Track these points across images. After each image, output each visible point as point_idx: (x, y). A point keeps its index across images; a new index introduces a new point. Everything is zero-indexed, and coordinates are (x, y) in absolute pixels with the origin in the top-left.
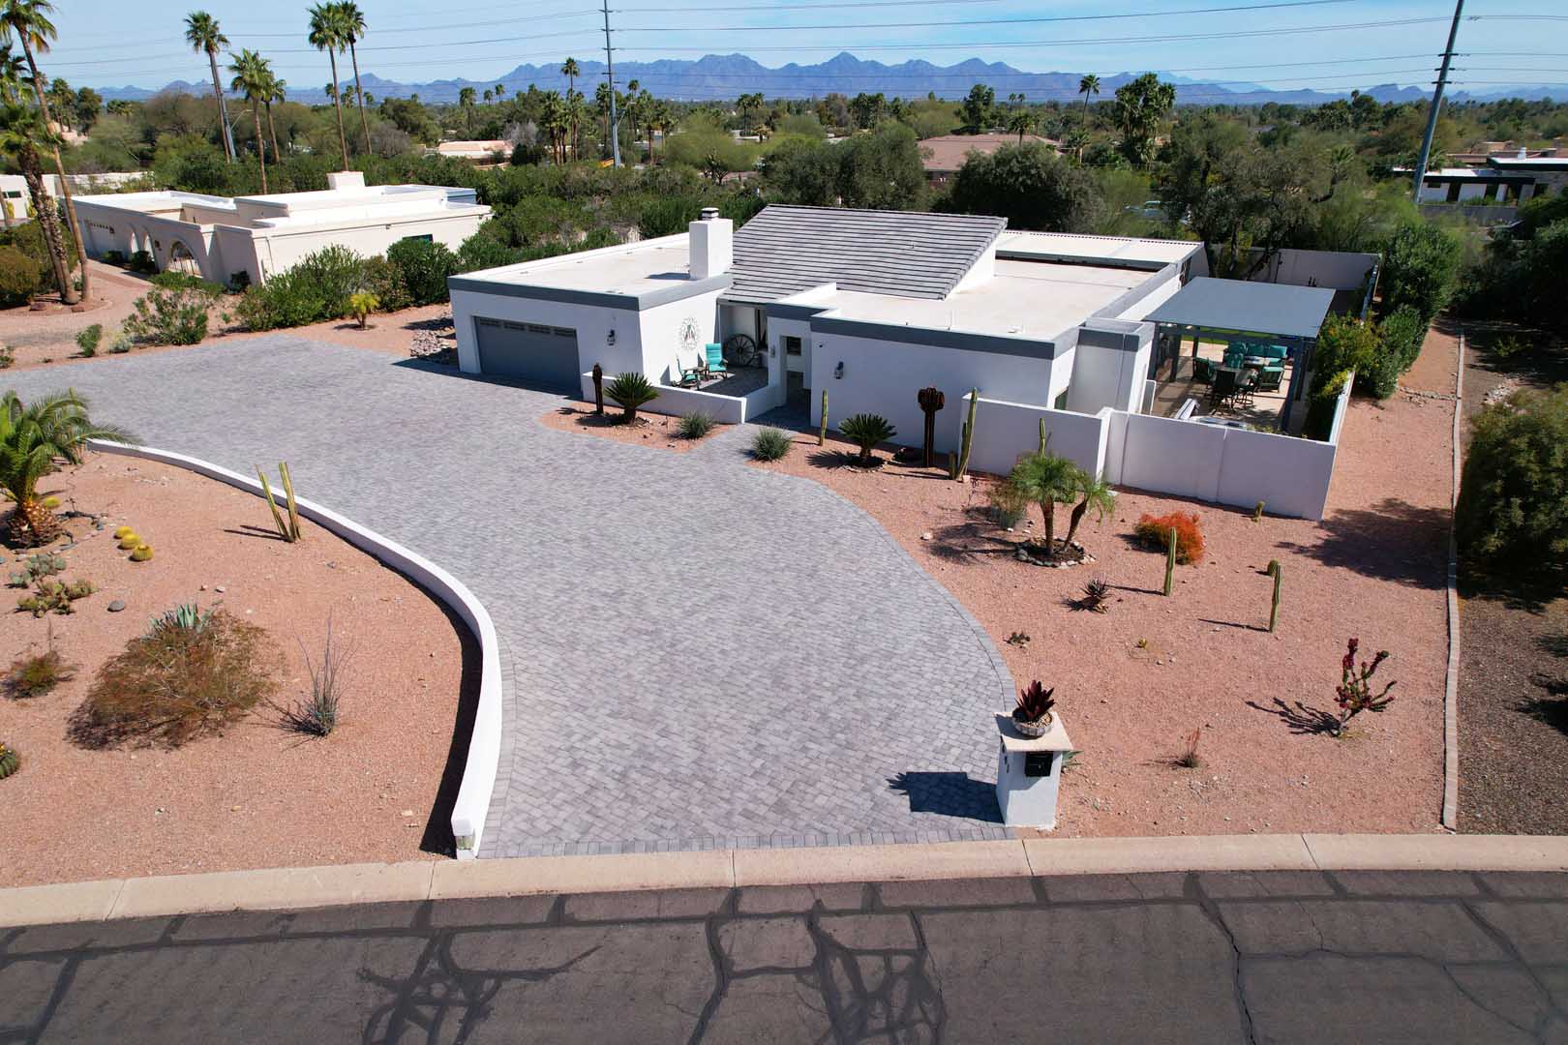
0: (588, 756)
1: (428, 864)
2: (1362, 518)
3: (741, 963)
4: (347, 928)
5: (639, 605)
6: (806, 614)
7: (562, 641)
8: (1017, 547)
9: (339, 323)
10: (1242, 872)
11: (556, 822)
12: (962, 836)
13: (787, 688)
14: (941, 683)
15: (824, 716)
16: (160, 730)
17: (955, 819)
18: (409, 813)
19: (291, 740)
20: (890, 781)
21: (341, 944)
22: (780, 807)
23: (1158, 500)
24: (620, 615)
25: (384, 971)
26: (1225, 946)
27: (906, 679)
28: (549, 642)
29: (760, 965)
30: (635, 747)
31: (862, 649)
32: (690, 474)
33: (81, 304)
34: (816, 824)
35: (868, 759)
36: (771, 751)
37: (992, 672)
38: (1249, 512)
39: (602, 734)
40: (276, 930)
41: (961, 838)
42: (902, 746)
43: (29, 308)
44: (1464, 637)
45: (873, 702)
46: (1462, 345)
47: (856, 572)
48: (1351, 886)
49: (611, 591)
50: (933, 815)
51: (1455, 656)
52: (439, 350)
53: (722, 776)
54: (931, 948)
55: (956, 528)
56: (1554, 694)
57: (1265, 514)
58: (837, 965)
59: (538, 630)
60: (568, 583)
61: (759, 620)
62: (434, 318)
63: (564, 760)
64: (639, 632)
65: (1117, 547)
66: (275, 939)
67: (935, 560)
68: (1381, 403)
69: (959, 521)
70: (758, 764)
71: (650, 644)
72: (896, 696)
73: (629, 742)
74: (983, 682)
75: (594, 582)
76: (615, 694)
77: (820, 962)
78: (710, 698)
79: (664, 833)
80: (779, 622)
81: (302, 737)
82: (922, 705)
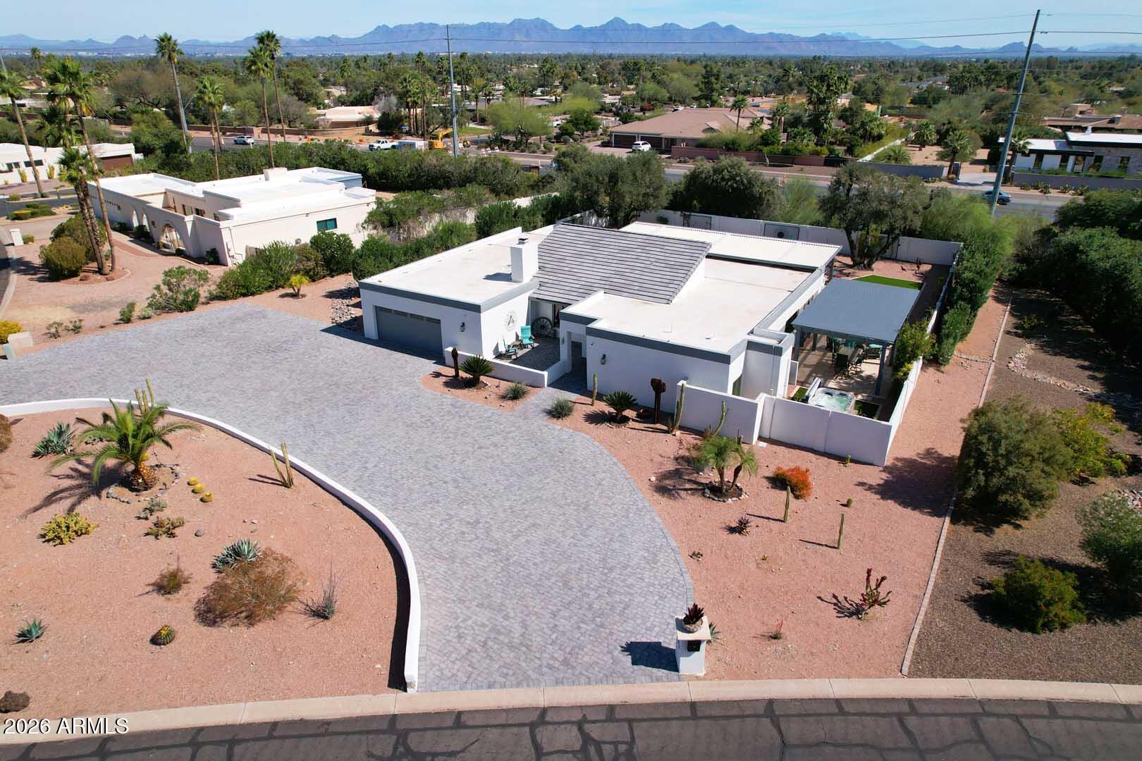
0: (466, 632)
1: (392, 695)
2: (910, 463)
3: (547, 748)
4: (357, 729)
5: (488, 531)
6: (580, 537)
7: (447, 556)
8: (705, 486)
9: (282, 291)
10: (796, 700)
11: (455, 672)
12: (658, 680)
13: (570, 589)
14: (653, 585)
15: (591, 607)
16: (244, 615)
17: (655, 670)
18: (379, 666)
19: (311, 622)
20: (622, 647)
21: (356, 737)
22: (566, 662)
23: (791, 450)
24: (477, 538)
25: (378, 752)
26: (778, 741)
27: (634, 583)
28: (441, 557)
29: (556, 749)
30: (490, 626)
31: (611, 563)
32: (513, 429)
33: (112, 274)
34: (584, 672)
35: (611, 634)
36: (561, 628)
37: (681, 578)
38: (842, 459)
39: (474, 617)
40: (322, 730)
41: (657, 680)
42: (629, 626)
43: (79, 278)
44: (944, 552)
45: (617, 598)
46: (1007, 313)
47: (610, 506)
48: (849, 708)
49: (472, 521)
50: (643, 667)
51: (936, 566)
52: (349, 318)
53: (535, 644)
54: (637, 741)
55: (669, 472)
56: (983, 590)
57: (852, 461)
58: (592, 749)
59: (433, 548)
60: (448, 514)
61: (554, 542)
62: (343, 288)
63: (453, 634)
64: (488, 549)
65: (762, 486)
66: (323, 735)
67: (657, 496)
68: (942, 368)
69: (671, 466)
70: (554, 636)
71: (495, 558)
72: (629, 594)
73: (487, 623)
74: (676, 584)
75: (462, 514)
76: (479, 592)
77: (584, 748)
78: (531, 595)
79: (509, 678)
80: (566, 542)
81: (318, 620)
82: (643, 600)
